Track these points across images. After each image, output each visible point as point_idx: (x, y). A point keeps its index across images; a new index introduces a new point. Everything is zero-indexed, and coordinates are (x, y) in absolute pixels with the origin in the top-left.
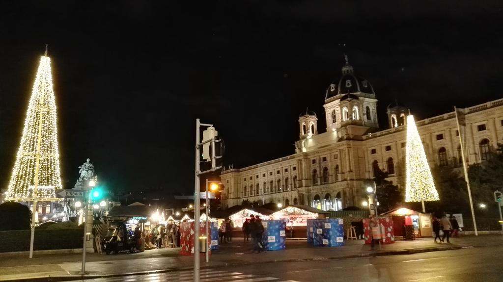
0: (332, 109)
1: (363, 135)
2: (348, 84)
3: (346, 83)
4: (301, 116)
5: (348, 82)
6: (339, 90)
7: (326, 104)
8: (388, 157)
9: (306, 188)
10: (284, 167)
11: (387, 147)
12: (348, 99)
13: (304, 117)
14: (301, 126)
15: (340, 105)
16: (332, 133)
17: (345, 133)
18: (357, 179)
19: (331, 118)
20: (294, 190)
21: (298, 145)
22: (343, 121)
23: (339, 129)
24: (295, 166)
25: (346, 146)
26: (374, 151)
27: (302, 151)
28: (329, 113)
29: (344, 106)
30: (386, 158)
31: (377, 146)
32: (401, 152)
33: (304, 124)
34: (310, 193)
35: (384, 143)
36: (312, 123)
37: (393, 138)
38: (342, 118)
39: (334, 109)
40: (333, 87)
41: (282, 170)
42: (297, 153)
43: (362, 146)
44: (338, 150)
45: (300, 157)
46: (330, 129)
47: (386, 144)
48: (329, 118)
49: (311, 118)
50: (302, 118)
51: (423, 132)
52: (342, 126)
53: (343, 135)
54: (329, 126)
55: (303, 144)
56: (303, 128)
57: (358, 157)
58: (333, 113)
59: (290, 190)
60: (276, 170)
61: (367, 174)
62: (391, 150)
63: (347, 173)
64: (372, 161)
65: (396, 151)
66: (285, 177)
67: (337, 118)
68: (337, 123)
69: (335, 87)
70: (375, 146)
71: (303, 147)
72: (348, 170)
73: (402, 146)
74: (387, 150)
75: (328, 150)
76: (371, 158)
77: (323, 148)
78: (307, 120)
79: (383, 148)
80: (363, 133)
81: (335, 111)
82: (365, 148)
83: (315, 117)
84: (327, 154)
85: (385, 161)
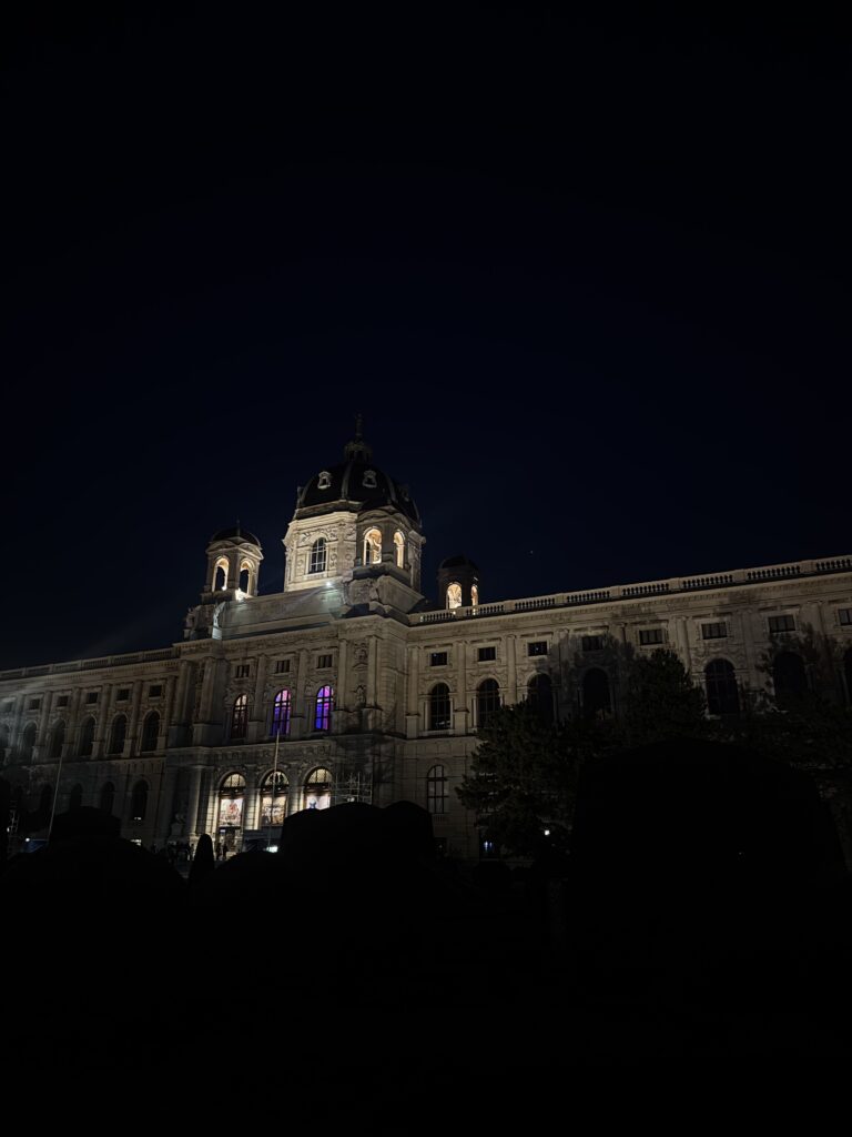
0: (315, 537)
1: (409, 612)
2: (370, 482)
3: (363, 477)
5: (371, 474)
6: (344, 489)
7: (299, 518)
8: (484, 677)
9: (204, 750)
10: (118, 684)
11: (481, 651)
12: (386, 508)
13: (228, 543)
14: (213, 568)
15: (357, 522)
16: (319, 596)
17: (374, 595)
18: (389, 733)
19: (308, 560)
20: (141, 757)
21: (193, 619)
22: (362, 564)
23: (348, 583)
24: (160, 683)
25: (371, 632)
26: (439, 659)
27: (211, 636)
28: (303, 544)
29: (371, 525)
30: (477, 681)
31: (451, 645)
32: (525, 668)
33: (222, 563)
34: (213, 768)
35: (475, 638)
36: (246, 565)
37: (506, 628)
38: (359, 556)
39: (322, 535)
40: (324, 480)
41: (109, 693)
42: (188, 640)
43: (407, 642)
44: (341, 641)
45: (197, 651)
46: (299, 587)
47: (481, 641)
48: (303, 559)
49: (247, 549)
50: (219, 543)
51: (602, 619)
52: (357, 577)
53: (366, 601)
54: (298, 579)
55: (215, 617)
56: (216, 571)
57: (396, 669)
58: (315, 545)
59: (128, 756)
60: (86, 691)
61: (412, 721)
62: (494, 658)
63: (365, 710)
64: (430, 685)
65: (511, 662)
66: (115, 715)
67: (328, 561)
68: (325, 573)
69: (332, 481)
70: (447, 645)
71: (216, 624)
72: (370, 701)
73: (532, 653)
74: (481, 659)
75: (302, 641)
76: (427, 677)
77: (285, 633)
78: (237, 551)
79: (472, 651)
80: (410, 607)
81: (321, 541)
82: (413, 647)
83: (258, 549)
84: (294, 652)
85: (474, 688)
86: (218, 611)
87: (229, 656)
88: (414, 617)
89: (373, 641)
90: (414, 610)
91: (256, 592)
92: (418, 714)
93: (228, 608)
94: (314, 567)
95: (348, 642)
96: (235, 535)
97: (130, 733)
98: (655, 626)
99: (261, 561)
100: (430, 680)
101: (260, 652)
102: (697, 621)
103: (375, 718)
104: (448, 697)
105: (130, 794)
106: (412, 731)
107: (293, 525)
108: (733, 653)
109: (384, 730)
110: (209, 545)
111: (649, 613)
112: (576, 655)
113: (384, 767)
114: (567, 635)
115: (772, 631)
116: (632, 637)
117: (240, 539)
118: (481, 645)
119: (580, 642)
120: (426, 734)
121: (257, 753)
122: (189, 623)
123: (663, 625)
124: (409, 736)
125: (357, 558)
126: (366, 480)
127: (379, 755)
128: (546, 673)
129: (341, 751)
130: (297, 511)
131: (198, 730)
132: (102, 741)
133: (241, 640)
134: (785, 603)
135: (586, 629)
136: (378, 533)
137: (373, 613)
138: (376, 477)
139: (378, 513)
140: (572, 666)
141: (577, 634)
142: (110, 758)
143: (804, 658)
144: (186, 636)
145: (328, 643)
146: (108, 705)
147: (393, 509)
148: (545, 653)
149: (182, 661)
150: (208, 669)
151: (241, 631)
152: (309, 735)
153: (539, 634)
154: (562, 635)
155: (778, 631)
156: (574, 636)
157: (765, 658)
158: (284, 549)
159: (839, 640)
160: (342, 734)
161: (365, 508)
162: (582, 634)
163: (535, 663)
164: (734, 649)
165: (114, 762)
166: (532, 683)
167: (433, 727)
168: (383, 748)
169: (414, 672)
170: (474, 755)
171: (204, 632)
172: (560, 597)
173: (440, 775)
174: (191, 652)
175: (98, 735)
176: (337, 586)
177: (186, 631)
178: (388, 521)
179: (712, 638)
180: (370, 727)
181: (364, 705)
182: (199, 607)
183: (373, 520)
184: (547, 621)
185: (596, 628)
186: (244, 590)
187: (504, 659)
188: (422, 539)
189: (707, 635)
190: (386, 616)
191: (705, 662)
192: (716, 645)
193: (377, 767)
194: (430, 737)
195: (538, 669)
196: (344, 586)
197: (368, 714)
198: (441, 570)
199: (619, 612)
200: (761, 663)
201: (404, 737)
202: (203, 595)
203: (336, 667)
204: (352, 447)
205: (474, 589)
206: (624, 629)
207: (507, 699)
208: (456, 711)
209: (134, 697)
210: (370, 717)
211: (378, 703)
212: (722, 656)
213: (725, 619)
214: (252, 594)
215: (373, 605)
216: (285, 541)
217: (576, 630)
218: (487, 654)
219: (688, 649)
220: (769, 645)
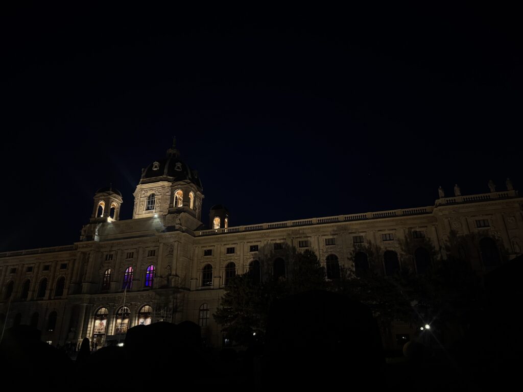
0: (150, 193)
1: (195, 230)
2: (178, 168)
3: (175, 165)
4: (100, 192)
5: (179, 164)
6: (166, 171)
7: (142, 183)
8: (229, 261)
9: (88, 296)
10: (44, 263)
11: (228, 249)
12: (186, 181)
13: (105, 194)
14: (97, 206)
15: (171, 186)
16: (151, 221)
17: (178, 221)
18: (182, 288)
19: (146, 204)
20: (54, 299)
21: (85, 231)
22: (173, 207)
23: (166, 215)
24: (66, 262)
25: (176, 239)
26: (208, 253)
27: (94, 239)
28: (143, 196)
29: (178, 189)
30: (226, 263)
31: (214, 246)
32: (248, 257)
33: (101, 204)
34: (92, 305)
35: (225, 243)
36: (114, 205)
37: (240, 239)
38: (172, 203)
39: (153, 192)
40: (156, 166)
41: (39, 267)
42: (82, 241)
43: (193, 244)
44: (160, 243)
45: (86, 247)
46: (141, 217)
47: (228, 244)
48: (143, 203)
49: (115, 197)
50: (101, 194)
51: (283, 236)
52: (170, 212)
53: (173, 225)
54: (140, 213)
55: (96, 230)
56: (98, 208)
57: (187, 257)
58: (149, 197)
59: (47, 298)
60: (26, 266)
61: (194, 282)
62: (234, 253)
63: (170, 277)
64: (203, 265)
65: (242, 255)
66: (41, 278)
67: (156, 205)
68: (154, 211)
69: (160, 167)
70: (212, 246)
71: (97, 234)
72: (174, 273)
73: (251, 251)
74: (228, 253)
75: (140, 243)
76: (202, 261)
77: (132, 239)
78: (110, 198)
79: (224, 249)
80: (195, 228)
81: (153, 195)
82: (196, 247)
83: (120, 198)
84: (136, 249)
85: (224, 266)
86: (98, 228)
87: (102, 250)
88: (197, 233)
89: (176, 244)
90: (197, 229)
91: (118, 218)
92: (197, 279)
93: (103, 226)
94: (148, 207)
95: (164, 244)
96: (109, 190)
97: (49, 288)
98: (306, 239)
99: (121, 204)
100: (203, 262)
101: (118, 248)
102: (323, 237)
103: (175, 281)
104: (211, 271)
105: (47, 318)
106: (193, 287)
107: (139, 187)
108: (338, 252)
109: (179, 287)
110: (95, 195)
111: (303, 233)
112: (271, 251)
113: (178, 304)
114: (268, 243)
115: (354, 243)
116: (296, 244)
117: (111, 192)
118: (228, 246)
119: (273, 246)
120: (200, 288)
121: (115, 297)
122: (83, 233)
123: (309, 238)
124: (191, 289)
125: (170, 204)
126: (177, 167)
127: (177, 299)
128: (258, 259)
129: (158, 297)
130: (141, 180)
131: (85, 286)
132: (34, 291)
133: (109, 242)
134: (360, 231)
135: (275, 240)
136: (181, 192)
137: (177, 230)
138: (182, 166)
139: (181, 183)
140: (269, 256)
141: (272, 242)
142: (37, 300)
143: (368, 255)
144: (81, 239)
145: (154, 244)
146: (38, 273)
147: (189, 181)
148: (257, 250)
149: (79, 252)
150: (92, 256)
151: (109, 238)
152: (142, 289)
153: (255, 242)
154: (265, 242)
155: (357, 243)
156: (270, 243)
157: (351, 254)
158: (134, 198)
159: (382, 247)
160: (159, 289)
161: (176, 180)
162: (274, 242)
163: (252, 255)
164: (338, 250)
165: (39, 302)
166: (251, 264)
167: (204, 285)
168: (179, 295)
169: (196, 259)
170: (222, 298)
171: (91, 238)
172: (265, 225)
173: (206, 308)
174: (83, 247)
175: (31, 288)
176: (159, 217)
177: (81, 237)
178: (187, 187)
179: (329, 245)
180: (173, 285)
181: (170, 275)
182: (88, 225)
183: (179, 186)
184: (258, 236)
185: (280, 240)
186: (112, 217)
187: (238, 253)
188: (203, 196)
189: (327, 243)
190: (183, 232)
191: (326, 255)
192: (331, 248)
193: (175, 305)
194: (202, 290)
195: (254, 258)
196: (163, 217)
197: (172, 278)
198: (211, 211)
199: (290, 232)
200: (350, 256)
201: (189, 290)
202: (91, 219)
203: (157, 256)
204: (170, 151)
205: (226, 220)
206: (292, 240)
207: (239, 272)
208: (215, 277)
209: (52, 269)
210: (173, 280)
211: (178, 274)
212: (333, 253)
213: (335, 237)
214: (116, 219)
215: (177, 226)
216: (134, 194)
217: (271, 240)
218: (231, 251)
219: (319, 249)
220: (353, 249)
